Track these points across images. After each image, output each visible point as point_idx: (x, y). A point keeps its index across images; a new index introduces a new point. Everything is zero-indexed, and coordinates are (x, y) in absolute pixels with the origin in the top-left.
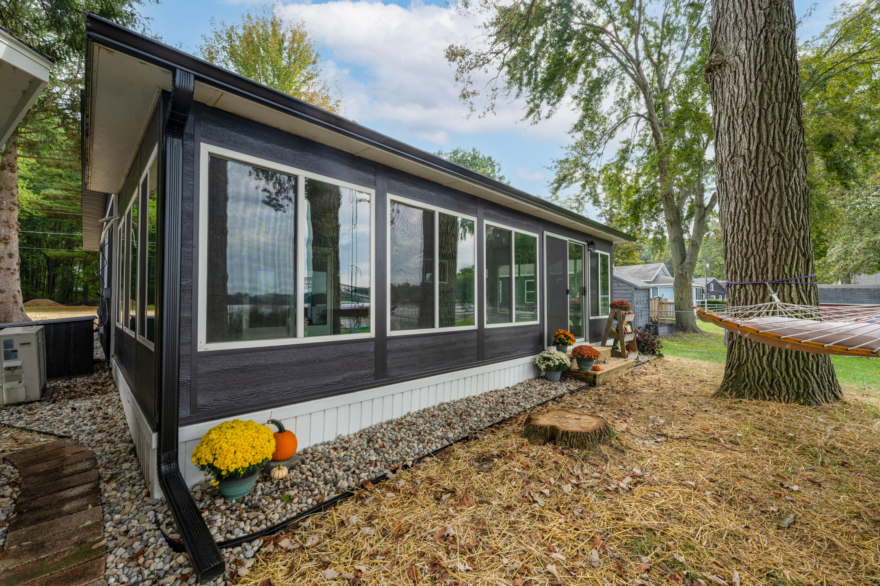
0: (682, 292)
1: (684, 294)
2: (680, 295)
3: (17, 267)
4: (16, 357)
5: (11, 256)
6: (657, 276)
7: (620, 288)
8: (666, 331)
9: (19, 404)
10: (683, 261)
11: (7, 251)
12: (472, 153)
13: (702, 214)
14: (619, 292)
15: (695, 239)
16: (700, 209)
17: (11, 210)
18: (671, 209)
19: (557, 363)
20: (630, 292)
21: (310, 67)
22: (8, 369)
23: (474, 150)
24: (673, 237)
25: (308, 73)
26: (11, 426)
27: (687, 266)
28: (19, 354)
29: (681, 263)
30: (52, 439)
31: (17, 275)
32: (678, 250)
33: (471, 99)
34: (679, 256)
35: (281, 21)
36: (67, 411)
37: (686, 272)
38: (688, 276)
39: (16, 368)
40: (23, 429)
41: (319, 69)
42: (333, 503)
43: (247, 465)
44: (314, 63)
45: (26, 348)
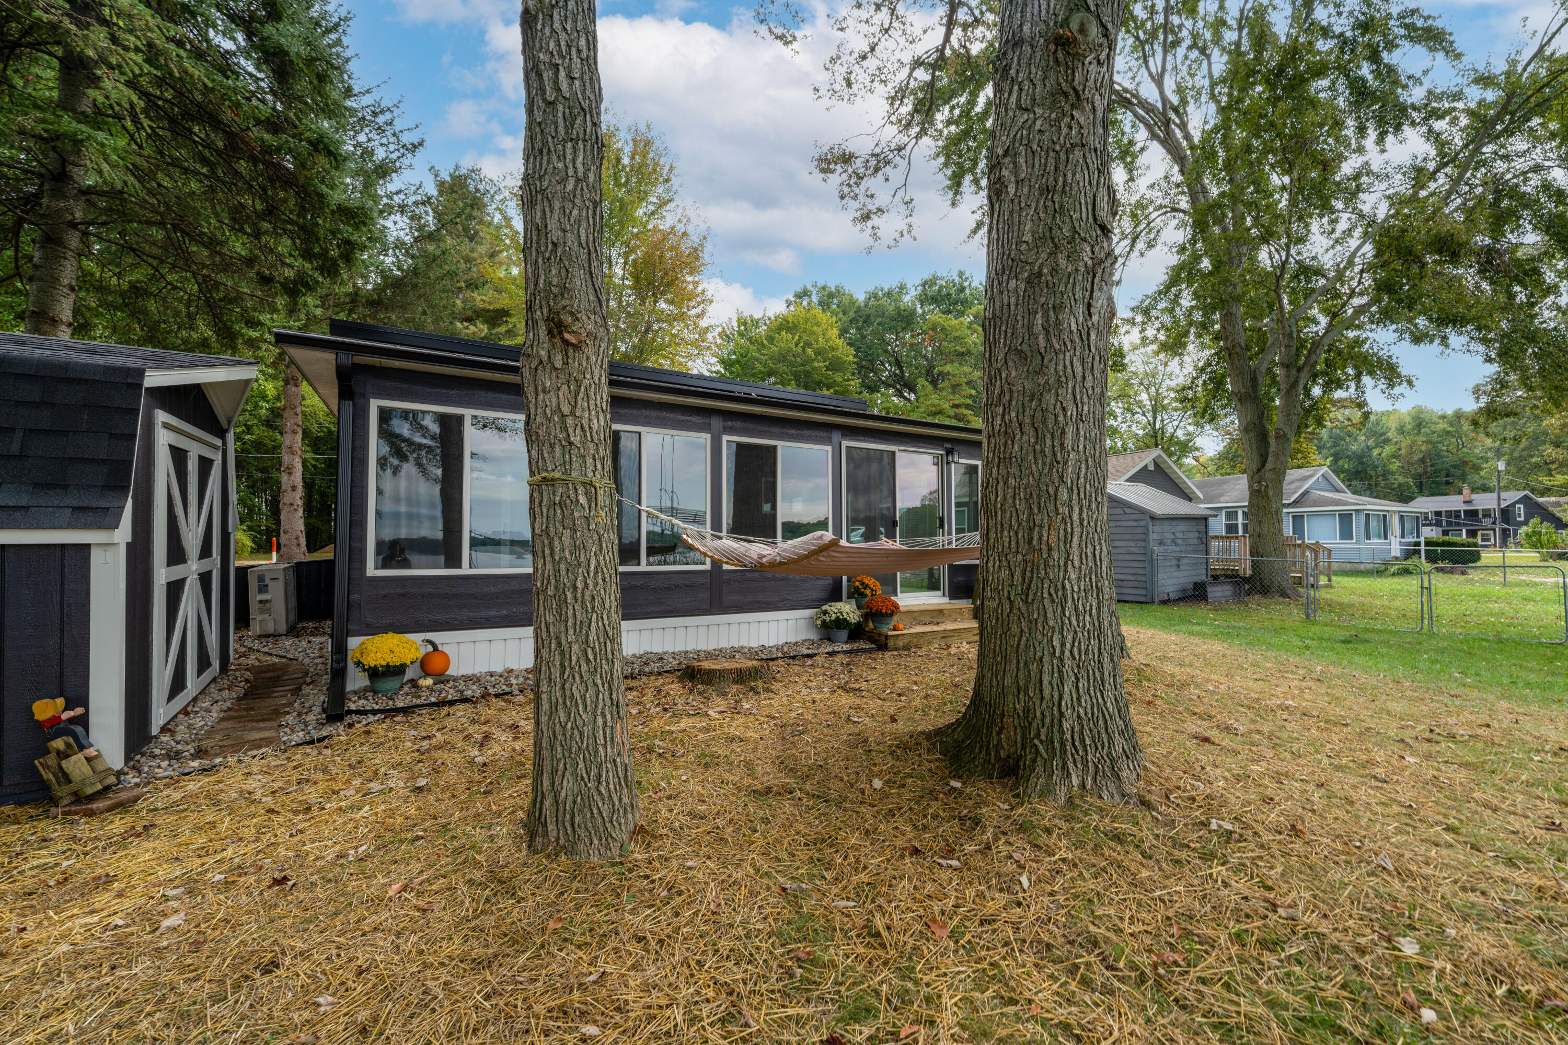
0: (1260, 522)
1: (1265, 526)
2: (1258, 529)
3: (300, 503)
4: (267, 591)
5: (294, 488)
6: (1306, 493)
7: (1127, 517)
8: (1229, 593)
9: (268, 636)
10: (1263, 466)
11: (291, 483)
12: (957, 280)
13: (1292, 379)
14: (1126, 524)
15: (1281, 426)
16: (1288, 371)
17: (295, 433)
18: (1240, 373)
19: (834, 616)
20: (1143, 523)
21: (660, 189)
22: (261, 602)
23: (961, 275)
24: (1244, 424)
25: (658, 197)
26: (258, 651)
27: (1269, 475)
28: (270, 588)
29: (1259, 470)
30: (284, 660)
31: (300, 513)
32: (1254, 447)
33: (875, 220)
34: (1256, 457)
35: (617, 130)
36: (304, 643)
37: (1267, 487)
38: (1271, 493)
39: (267, 601)
40: (266, 653)
41: (674, 190)
42: (452, 703)
43: (384, 663)
44: (667, 181)
45: (275, 582)
